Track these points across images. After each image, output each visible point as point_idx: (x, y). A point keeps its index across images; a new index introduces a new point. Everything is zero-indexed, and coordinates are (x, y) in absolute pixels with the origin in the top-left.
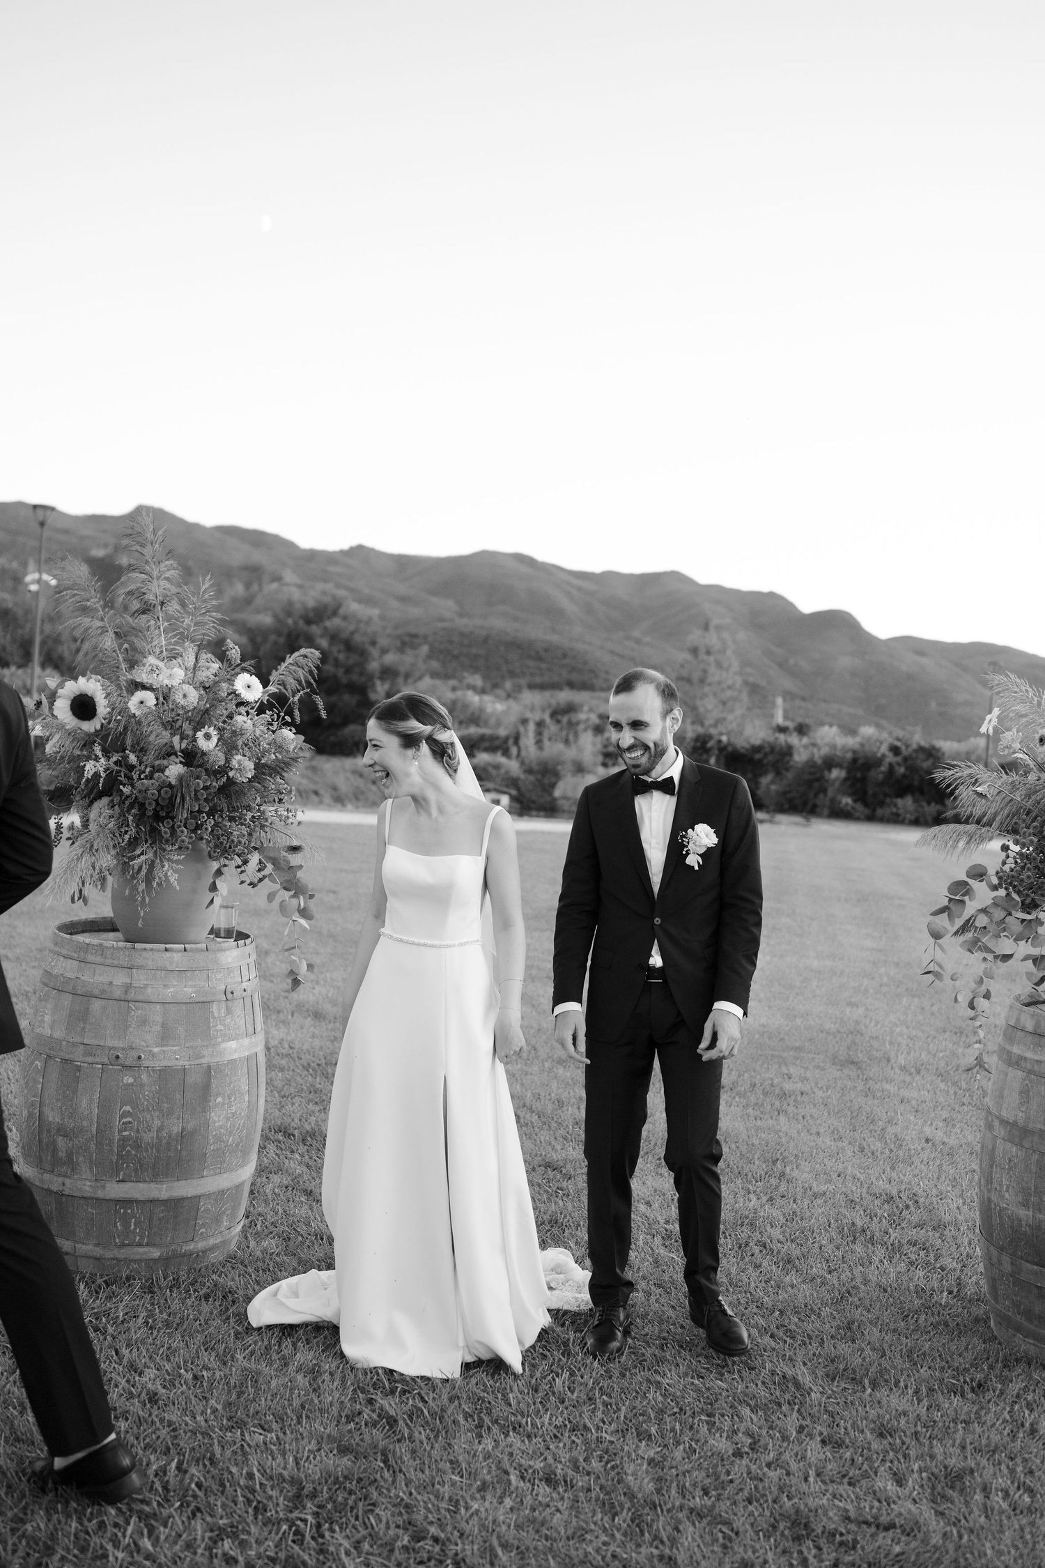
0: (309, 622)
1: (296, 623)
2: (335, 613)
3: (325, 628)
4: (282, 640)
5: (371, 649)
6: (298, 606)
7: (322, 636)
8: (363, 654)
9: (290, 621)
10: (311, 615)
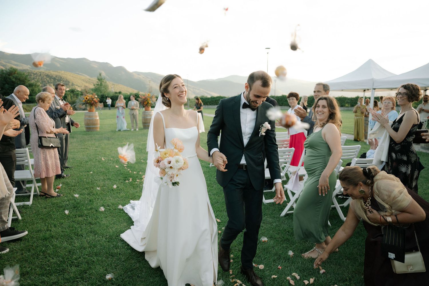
0: (9, 75)
1: (6, 75)
2: (15, 73)
3: (13, 76)
4: (3, 79)
5: (25, 80)
6: (4, 72)
7: (13, 78)
8: (24, 81)
9: (4, 75)
10: (8, 73)
